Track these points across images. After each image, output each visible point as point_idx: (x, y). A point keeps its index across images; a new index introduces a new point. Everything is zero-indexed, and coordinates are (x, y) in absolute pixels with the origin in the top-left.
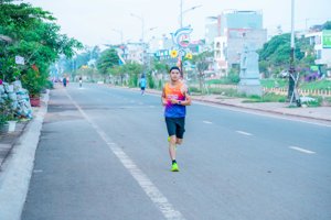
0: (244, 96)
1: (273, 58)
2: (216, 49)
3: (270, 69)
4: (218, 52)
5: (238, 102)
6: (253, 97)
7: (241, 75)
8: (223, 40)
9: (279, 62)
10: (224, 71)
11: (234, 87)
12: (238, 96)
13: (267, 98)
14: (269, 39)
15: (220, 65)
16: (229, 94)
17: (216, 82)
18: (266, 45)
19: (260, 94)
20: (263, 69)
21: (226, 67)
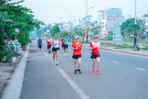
0: (115, 45)
1: (127, 29)
2: (102, 25)
3: (125, 34)
5: (112, 48)
6: (118, 46)
7: (113, 36)
8: (105, 21)
9: (130, 31)
10: (105, 35)
11: (110, 42)
12: (112, 46)
13: (124, 47)
14: (125, 21)
15: (104, 32)
16: (108, 45)
17: (102, 40)
18: (124, 23)
19: (121, 45)
20: (122, 34)
21: (106, 33)
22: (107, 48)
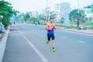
0: (65, 27)
1: (73, 16)
2: (57, 13)
3: (72, 19)
4: (58, 14)
6: (68, 27)
7: (64, 21)
8: (59, 11)
9: (75, 17)
10: (59, 20)
11: (62, 24)
12: (63, 27)
13: (71, 27)
14: (72, 11)
15: (58, 18)
16: (61, 26)
17: (57, 23)
18: (71, 12)
19: (69, 26)
20: (70, 19)
21: (60, 19)
22: (60, 28)
